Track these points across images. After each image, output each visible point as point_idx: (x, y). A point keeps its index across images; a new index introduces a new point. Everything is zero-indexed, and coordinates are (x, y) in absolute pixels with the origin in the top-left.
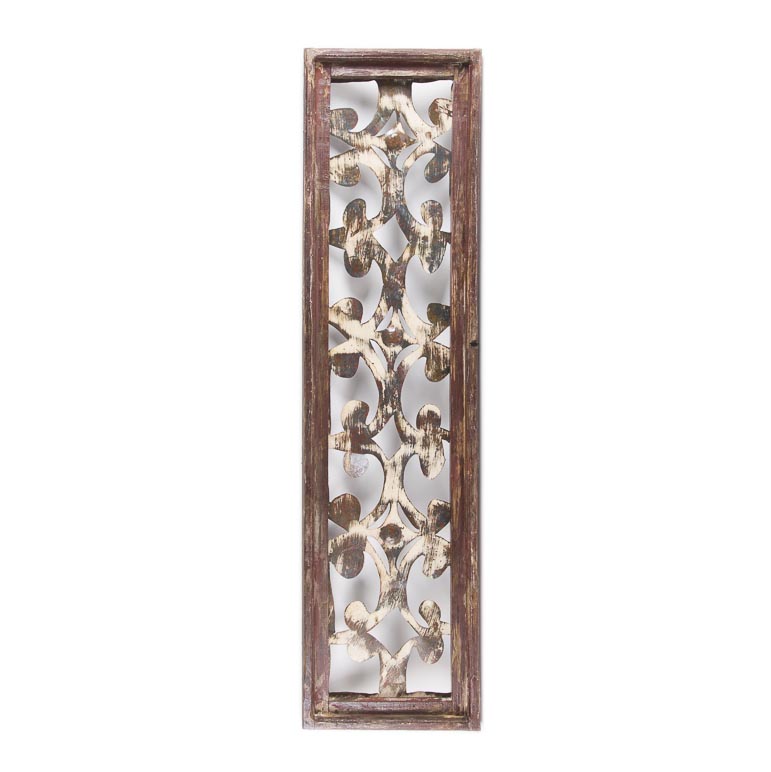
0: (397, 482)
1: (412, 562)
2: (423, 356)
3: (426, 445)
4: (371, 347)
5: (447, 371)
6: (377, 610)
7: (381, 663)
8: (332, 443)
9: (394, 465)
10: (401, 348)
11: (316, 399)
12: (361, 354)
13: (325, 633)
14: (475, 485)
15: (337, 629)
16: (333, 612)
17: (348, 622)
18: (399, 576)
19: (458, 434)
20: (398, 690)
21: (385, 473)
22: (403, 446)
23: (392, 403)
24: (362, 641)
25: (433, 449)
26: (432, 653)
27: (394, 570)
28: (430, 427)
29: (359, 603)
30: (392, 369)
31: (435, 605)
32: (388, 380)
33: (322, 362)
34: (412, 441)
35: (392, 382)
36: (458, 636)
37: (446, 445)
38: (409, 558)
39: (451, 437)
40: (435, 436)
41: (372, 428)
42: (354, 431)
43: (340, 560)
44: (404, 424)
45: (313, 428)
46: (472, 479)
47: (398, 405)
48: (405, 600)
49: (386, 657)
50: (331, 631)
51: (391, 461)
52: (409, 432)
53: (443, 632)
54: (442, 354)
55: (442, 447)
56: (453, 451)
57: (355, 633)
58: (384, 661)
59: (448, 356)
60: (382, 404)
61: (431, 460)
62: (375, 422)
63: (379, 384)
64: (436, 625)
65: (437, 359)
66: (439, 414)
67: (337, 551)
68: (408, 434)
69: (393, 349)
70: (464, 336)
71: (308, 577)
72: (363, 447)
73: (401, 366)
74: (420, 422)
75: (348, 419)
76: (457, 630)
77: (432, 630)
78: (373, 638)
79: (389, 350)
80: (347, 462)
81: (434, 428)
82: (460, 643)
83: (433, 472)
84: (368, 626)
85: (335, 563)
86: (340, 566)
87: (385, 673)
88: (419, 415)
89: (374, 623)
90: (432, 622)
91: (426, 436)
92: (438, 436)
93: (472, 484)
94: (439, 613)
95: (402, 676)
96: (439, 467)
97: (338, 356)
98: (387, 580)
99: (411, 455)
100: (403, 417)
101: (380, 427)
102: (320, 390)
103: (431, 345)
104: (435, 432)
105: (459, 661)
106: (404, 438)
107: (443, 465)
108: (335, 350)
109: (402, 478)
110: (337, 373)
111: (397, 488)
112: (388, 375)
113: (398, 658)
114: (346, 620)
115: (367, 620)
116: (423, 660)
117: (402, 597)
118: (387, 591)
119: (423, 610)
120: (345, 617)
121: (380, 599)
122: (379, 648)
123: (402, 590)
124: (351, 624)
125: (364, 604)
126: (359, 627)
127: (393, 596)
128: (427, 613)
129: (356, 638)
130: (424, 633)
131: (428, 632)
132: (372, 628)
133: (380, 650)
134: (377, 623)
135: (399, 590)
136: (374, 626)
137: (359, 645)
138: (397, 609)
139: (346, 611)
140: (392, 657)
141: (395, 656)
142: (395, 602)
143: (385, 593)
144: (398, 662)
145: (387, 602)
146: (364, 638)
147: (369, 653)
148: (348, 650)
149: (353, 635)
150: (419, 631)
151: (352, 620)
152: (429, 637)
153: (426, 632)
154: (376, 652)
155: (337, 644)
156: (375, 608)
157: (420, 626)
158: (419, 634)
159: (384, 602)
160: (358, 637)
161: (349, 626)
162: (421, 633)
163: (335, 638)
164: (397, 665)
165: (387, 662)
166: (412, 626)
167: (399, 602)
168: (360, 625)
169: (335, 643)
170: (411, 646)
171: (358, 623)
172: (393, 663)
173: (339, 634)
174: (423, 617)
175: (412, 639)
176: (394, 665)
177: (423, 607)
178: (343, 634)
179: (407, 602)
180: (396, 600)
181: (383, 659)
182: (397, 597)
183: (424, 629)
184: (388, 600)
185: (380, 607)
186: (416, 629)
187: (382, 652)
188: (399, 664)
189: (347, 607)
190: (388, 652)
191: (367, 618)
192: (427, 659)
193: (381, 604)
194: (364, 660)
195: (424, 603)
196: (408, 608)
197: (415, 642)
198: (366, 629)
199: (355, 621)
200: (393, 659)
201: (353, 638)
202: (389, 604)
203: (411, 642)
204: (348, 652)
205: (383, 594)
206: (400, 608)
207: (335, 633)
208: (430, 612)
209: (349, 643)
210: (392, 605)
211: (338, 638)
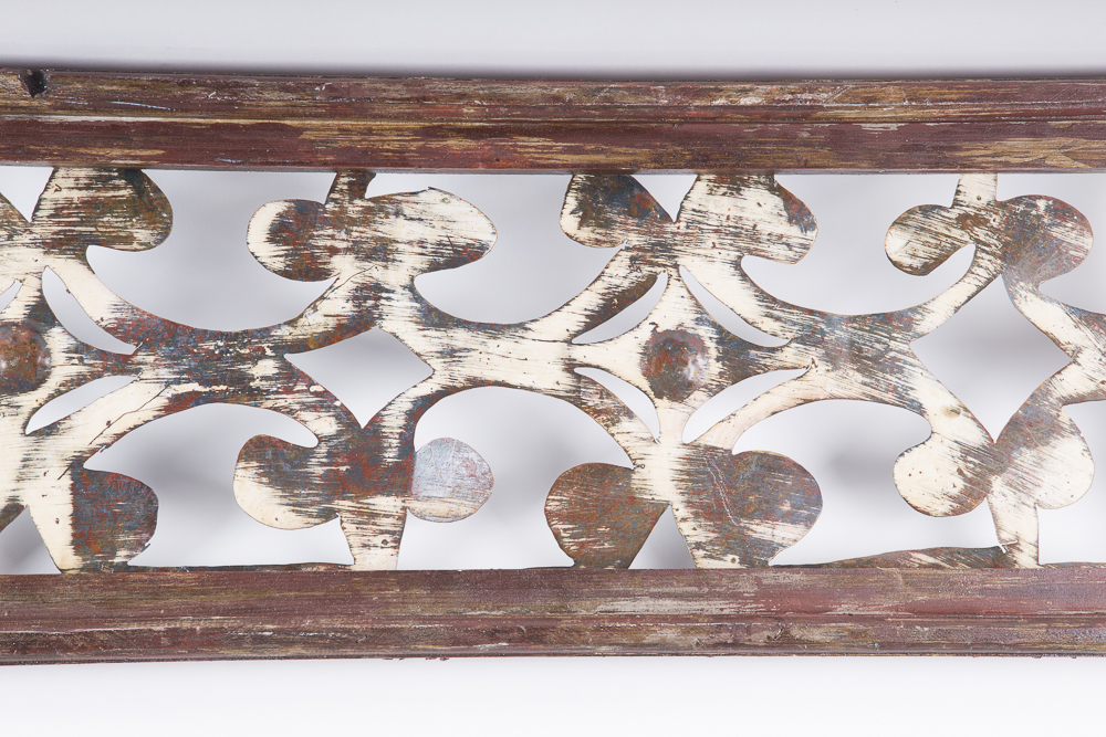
0: (505, 344)
1: (766, 298)
2: (82, 258)
3: (382, 251)
4: (51, 430)
5: (133, 175)
6: (919, 409)
7: (1094, 397)
8: (377, 560)
9: (450, 354)
10: (56, 331)
11: (226, 612)
12: (76, 465)
13: (1000, 581)
14: (508, 90)
15: (987, 539)
16: (932, 552)
17: (963, 504)
18: (809, 338)
19: (343, 142)
21: (475, 383)
22: (389, 325)
23: (242, 359)
24: (1025, 457)
25: (396, 229)
26: (1056, 232)
27: (789, 355)
28: (323, 238)
29: (901, 470)
30: (126, 358)
31: (900, 222)
32: (165, 373)
33: (97, 595)
34: (369, 294)
35: (174, 359)
36: (997, 146)
37: (384, 183)
38: (750, 307)
39: (357, 168)
40: (353, 222)
41: (327, 425)
42: (337, 486)
43: (761, 530)
44: (316, 323)
45: (324, 622)
46: (489, 98)
47: (251, 342)
48: (885, 319)
49: (1074, 381)
50: (997, 559)
51: (437, 363)
52: (339, 305)
53: (986, 198)
54: (76, 195)
55: (389, 199)
56: (400, 162)
57: (997, 483)
58: (1086, 387)
59: (83, 173)
60: (246, 392)
61: (432, 235)
62: (307, 415)
63: (179, 404)
64: (965, 221)
65: (93, 208)
66: (281, 207)
67: (732, 540)
68: (348, 309)
69: (58, 357)
70: (10, 117)
71: (816, 635)
72: (390, 456)
73: (118, 330)
74: (307, 268)
75: (298, 507)
76: (978, 152)
77: (981, 233)
78: (1014, 424)
79: (62, 368)
80: (442, 508)
81: (326, 222)
82: (1019, 143)
83: (470, 226)
84: (975, 438)
85: (772, 548)
86: (781, 532)
88: (284, 274)
89: (962, 421)
90: (956, 233)
91: (355, 249)
92: (354, 208)
93: (503, 99)
94: (927, 210)
96: (454, 209)
97: (80, 542)
98: (823, 379)
99: (417, 298)
100: (292, 323)
101: (325, 402)
102: (196, 600)
103: (45, 230)
104: (340, 221)
105: (1080, 144)
106: (359, 323)
107: (447, 196)
108: (59, 552)
109: (494, 330)
110: (141, 545)
111: (526, 347)
112: (148, 374)
113: (1076, 342)
114: (955, 512)
115: (956, 442)
116: (1079, 261)
117: (876, 329)
118: (860, 377)
119: (917, 263)
120: (946, 515)
121: (887, 400)
122: (1045, 405)
123: (855, 328)
124: (970, 495)
125: (902, 455)
126: (978, 470)
127: (874, 359)
128: (926, 248)
129: (1013, 478)
130: (991, 258)
131: (989, 246)
132: (980, 426)
133: (1051, 400)
134: (962, 412)
135: (855, 338)
136: (974, 419)
137: (1036, 469)
138: (915, 346)
139: (928, 510)
140: (1075, 362)
141: (1070, 353)
142: (892, 354)
143: (865, 384)
144: (1089, 343)
145: (893, 379)
146: (1015, 454)
147: (1063, 436)
148: (1056, 506)
149: (1006, 490)
150: (987, 276)
151: (955, 492)
152: (1006, 244)
153: (987, 253)
154: (1059, 416)
155: (1037, 542)
156: (915, 416)
157: (970, 271)
158: (995, 276)
159: (895, 388)
160: (1011, 473)
161: (976, 502)
162: (991, 268)
163: (1019, 549)
164: (1099, 346)
165: (1092, 379)
166: (970, 298)
167: (895, 339)
168: (972, 466)
169: (1035, 549)
170: (1037, 300)
171: (965, 472)
172: (1092, 359)
173: (1004, 535)
174: (939, 261)
175: (1012, 297)
176: (1099, 356)
177: (907, 261)
178: (1003, 522)
179: (892, 314)
180: (888, 349)
181: (1081, 393)
182: (877, 346)
183: (980, 260)
184: (888, 376)
185: (913, 401)
186: (981, 284)
187: (1058, 396)
188: (1097, 339)
189: (915, 508)
190: (1057, 376)
191: (947, 442)
192: (1077, 248)
193: (901, 397)
194: (1086, 453)
195: (895, 258)
196: (914, 310)
197: (1023, 288)
198: (984, 446)
199: (960, 484)
200: (1078, 360)
201: (1015, 488)
202: (901, 370)
203: (1023, 302)
204: (1062, 506)
205: (868, 390)
206: (913, 337)
207: (1002, 548)
208: (924, 239)
209: (1031, 502)
210: (905, 362)
211: (1018, 538)
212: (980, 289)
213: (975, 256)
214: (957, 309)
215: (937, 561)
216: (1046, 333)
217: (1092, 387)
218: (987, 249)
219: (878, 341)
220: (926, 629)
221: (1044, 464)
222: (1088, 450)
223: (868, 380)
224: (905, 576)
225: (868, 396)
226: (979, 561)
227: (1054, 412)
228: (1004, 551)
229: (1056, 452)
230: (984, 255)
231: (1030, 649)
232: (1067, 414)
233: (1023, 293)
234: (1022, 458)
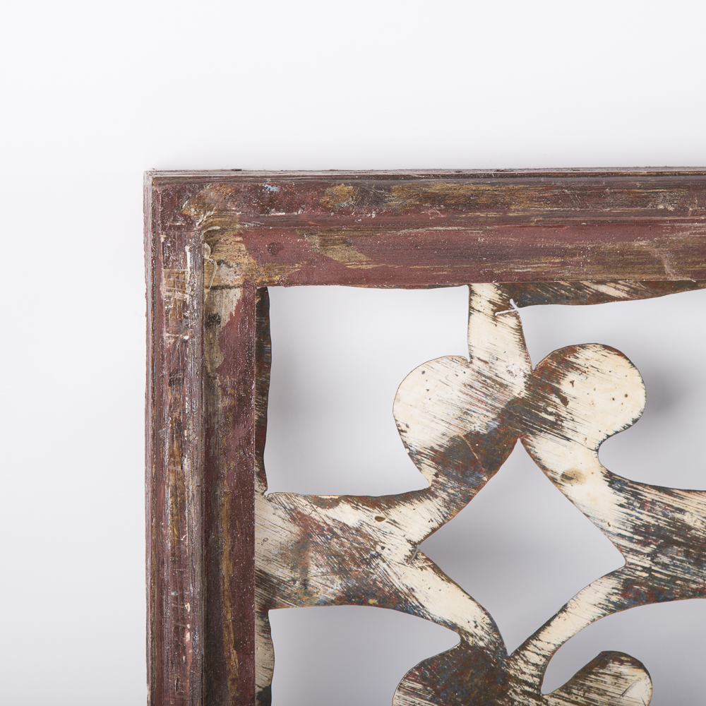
6: (613, 480)
7: (391, 501)
15: (529, 314)
17: (563, 360)
20: (282, 572)
24: (482, 421)
29: (637, 401)
48: (657, 595)
49: (417, 520)
57: (518, 388)
58: (401, 512)
78: (493, 465)
84: (545, 445)
87: (348, 515)
89: (559, 466)
95: (337, 586)
113: (413, 570)
114: (572, 350)
115: (568, 439)
116: (410, 675)
117: (668, 582)
118: (687, 519)
119: (615, 667)
120: (583, 347)
121: (653, 491)
122: (453, 488)
123: (694, 582)
124: (554, 371)
125: (635, 421)
126: (542, 404)
127: (669, 542)
128: (602, 687)
129: (498, 395)
130: (521, 677)
131: (525, 693)
132: (537, 460)
133: (444, 495)
134: (558, 477)
135: (694, 569)
136: (544, 468)
137: (468, 407)
138: (618, 562)
139: (605, 352)
140: (414, 544)
141: (421, 556)
142: (647, 550)
143: (681, 511)
144: (396, 569)
145: (646, 518)
146: (495, 425)
147: (432, 449)
148: (445, 360)
149: (507, 379)
150: (527, 653)
151: (572, 376)
152: (503, 694)
153: (527, 683)
154: (436, 475)
155: (470, 314)
156: (619, 471)
157: (548, 658)
158: (517, 652)
159: (642, 507)
160: (500, 401)
161: (546, 363)
162: (521, 664)
163: (494, 304)
164: (384, 565)
165: (394, 523)
166: (548, 624)
167: (645, 569)
168: (550, 409)
169: (474, 304)
170: (460, 623)
171: (558, 401)
172: (393, 548)
173: (512, 322)
174: (587, 671)
175: (494, 627)
176: (385, 553)
177: (625, 670)
178: (513, 338)
179: (648, 601)
180: (652, 556)
181: (408, 505)
182: (666, 560)
183: (535, 673)
184: (653, 521)
185: (620, 490)
186: (534, 642)
187: (435, 500)
188: (387, 575)
189: (620, 354)
190: (435, 525)
191: (580, 439)
192: (413, 692)
193: (635, 495)
194: (404, 428)
195: (640, 673)
196: (620, 607)
197: (481, 638)
198: (533, 434)
199: (565, 386)
200: (410, 547)
201: (494, 381)
202: (636, 529)
203: (479, 621)
204: (437, 360)
205: (677, 503)
206: (622, 572)
207: (514, 306)
208: (605, 699)
209: (477, 364)
210: (631, 539)
211: (495, 318)
212: (535, 636)
213: (541, 678)
214: (564, 609)
215: (596, 287)
216: (449, 580)
217: (394, 513)
218: (527, 688)
219: (665, 566)
220: (661, 207)
221: (458, 413)
222: (401, 431)
223: (678, 516)
224: (661, 271)
225: (677, 496)
226: (543, 288)
227: (441, 479)
228: (512, 301)
229: (442, 428)
230: (531, 680)
231: (530, 183)
232: (424, 477)
233: (479, 632)
234: (486, 420)
